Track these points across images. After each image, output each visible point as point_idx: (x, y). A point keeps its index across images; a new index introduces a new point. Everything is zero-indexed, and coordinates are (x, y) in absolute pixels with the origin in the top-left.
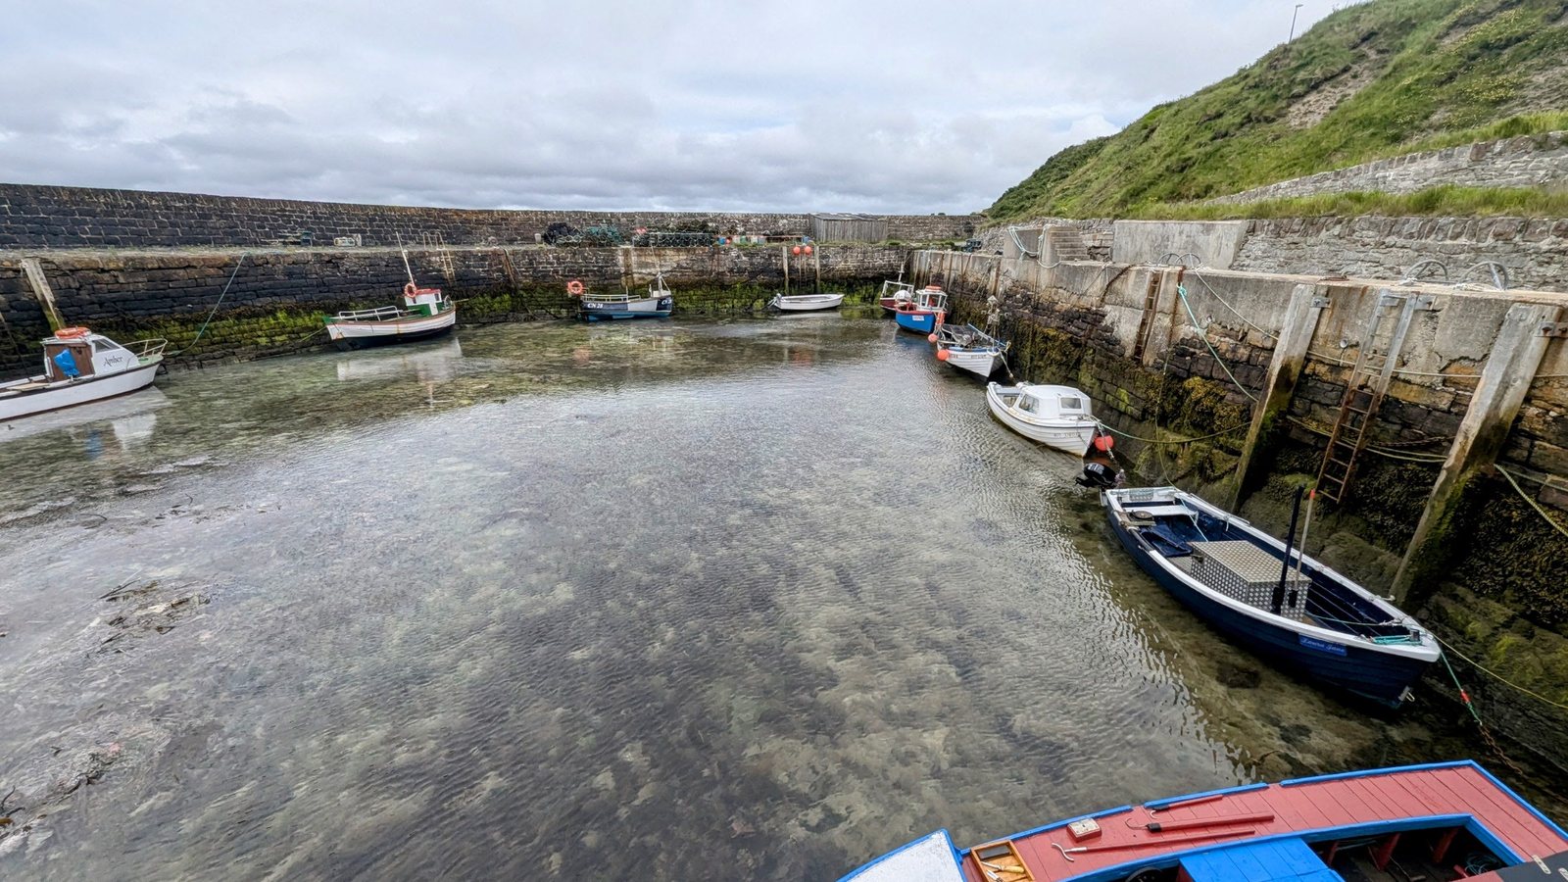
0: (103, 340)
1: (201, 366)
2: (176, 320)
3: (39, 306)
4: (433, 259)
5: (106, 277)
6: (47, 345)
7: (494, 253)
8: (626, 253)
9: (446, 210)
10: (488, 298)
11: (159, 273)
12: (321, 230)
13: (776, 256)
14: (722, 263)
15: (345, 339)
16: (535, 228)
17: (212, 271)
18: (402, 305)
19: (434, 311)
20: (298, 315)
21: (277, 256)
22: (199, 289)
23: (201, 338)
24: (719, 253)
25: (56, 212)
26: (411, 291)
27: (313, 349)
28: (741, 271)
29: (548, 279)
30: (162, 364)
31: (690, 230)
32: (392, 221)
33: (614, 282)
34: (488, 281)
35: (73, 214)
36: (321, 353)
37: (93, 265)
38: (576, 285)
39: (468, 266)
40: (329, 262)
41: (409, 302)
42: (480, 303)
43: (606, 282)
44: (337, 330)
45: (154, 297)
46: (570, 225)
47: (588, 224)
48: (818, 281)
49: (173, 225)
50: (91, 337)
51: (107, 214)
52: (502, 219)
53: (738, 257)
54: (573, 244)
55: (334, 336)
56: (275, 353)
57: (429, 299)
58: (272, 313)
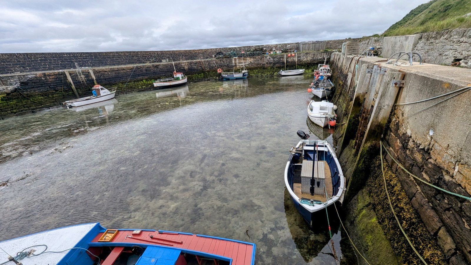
0: (102, 88)
2: (121, 83)
3: (93, 80)
4: (182, 64)
7: (199, 62)
8: (235, 60)
9: (191, 50)
10: (197, 75)
12: (159, 58)
13: (282, 58)
14: (264, 61)
15: (158, 87)
16: (213, 53)
17: (128, 70)
18: (173, 78)
19: (181, 78)
20: (148, 81)
21: (143, 66)
22: (126, 75)
23: (127, 87)
24: (263, 58)
25: (103, 58)
26: (175, 73)
27: (152, 89)
28: (270, 63)
29: (214, 68)
30: (116, 93)
31: (257, 51)
32: (177, 54)
33: (231, 68)
34: (197, 70)
35: (106, 58)
36: (153, 90)
37: (103, 70)
38: (220, 70)
39: (192, 66)
40: (156, 67)
41: (175, 77)
42: (194, 76)
43: (229, 69)
44: (156, 84)
45: (116, 77)
46: (223, 52)
47: (228, 51)
48: (296, 65)
49: (126, 59)
50: (100, 87)
51: (113, 58)
52: (205, 52)
53: (269, 59)
54: (220, 58)
55: (155, 86)
56: (143, 90)
57: (179, 75)
58: (142, 80)
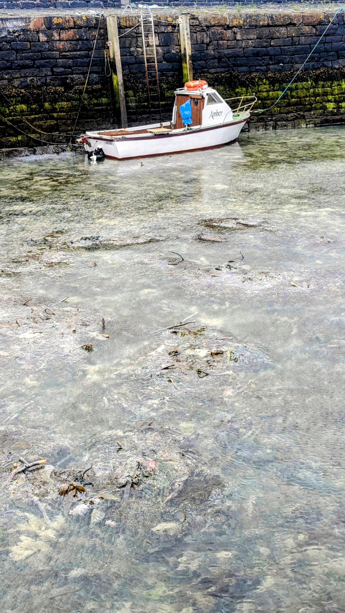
0: (214, 94)
1: (275, 128)
2: (267, 78)
3: (181, 59)
5: (229, 33)
6: (179, 95)
11: (266, 31)
17: (307, 29)
22: (292, 48)
23: (284, 97)
30: (248, 121)
37: (222, 22)
45: (257, 54)
50: (207, 90)
56: (337, 121)
